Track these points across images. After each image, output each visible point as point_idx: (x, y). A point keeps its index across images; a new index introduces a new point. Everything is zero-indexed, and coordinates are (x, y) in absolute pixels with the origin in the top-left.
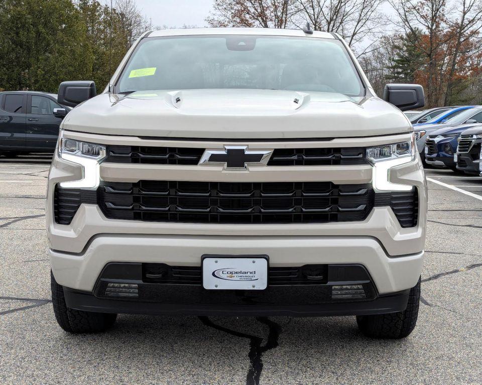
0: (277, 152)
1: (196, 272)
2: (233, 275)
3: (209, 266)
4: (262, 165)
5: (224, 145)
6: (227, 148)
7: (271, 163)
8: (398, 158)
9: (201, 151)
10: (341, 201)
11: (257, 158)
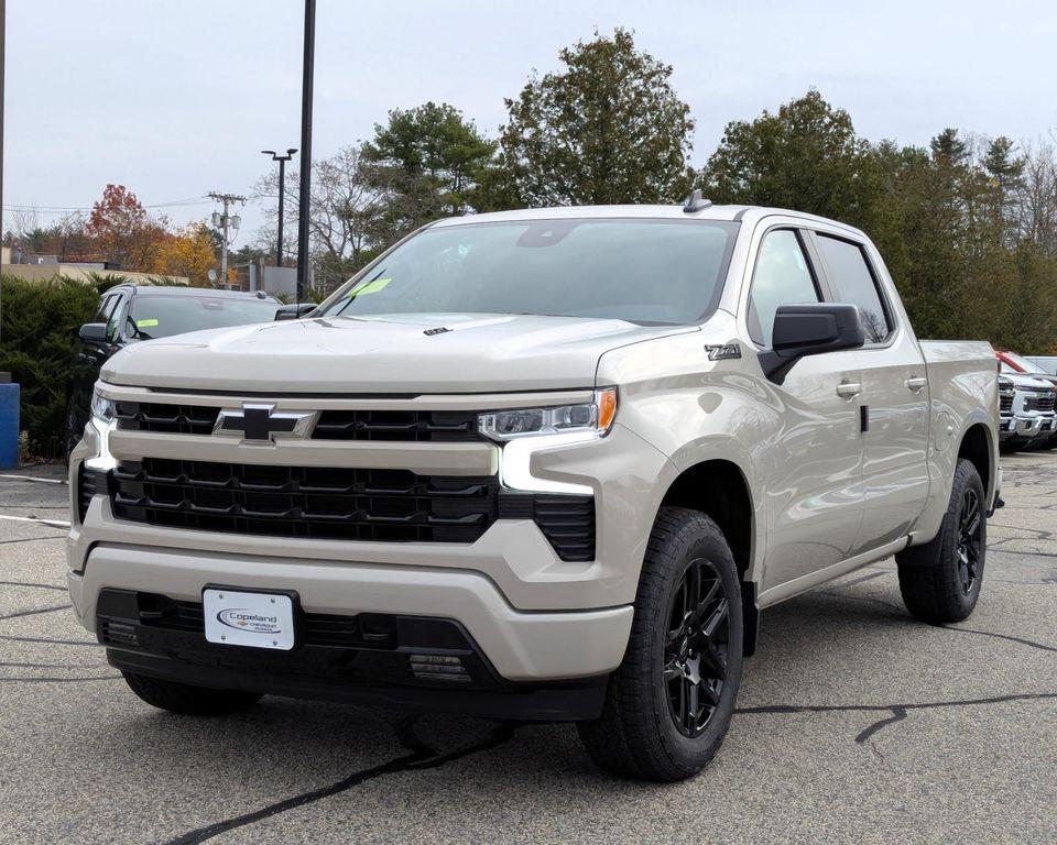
0: (327, 416)
1: (193, 613)
2: (246, 621)
3: (213, 603)
4: (298, 437)
5: (244, 402)
6: (246, 406)
7: (317, 434)
8: (558, 433)
9: (213, 412)
10: (435, 507)
11: (288, 425)
